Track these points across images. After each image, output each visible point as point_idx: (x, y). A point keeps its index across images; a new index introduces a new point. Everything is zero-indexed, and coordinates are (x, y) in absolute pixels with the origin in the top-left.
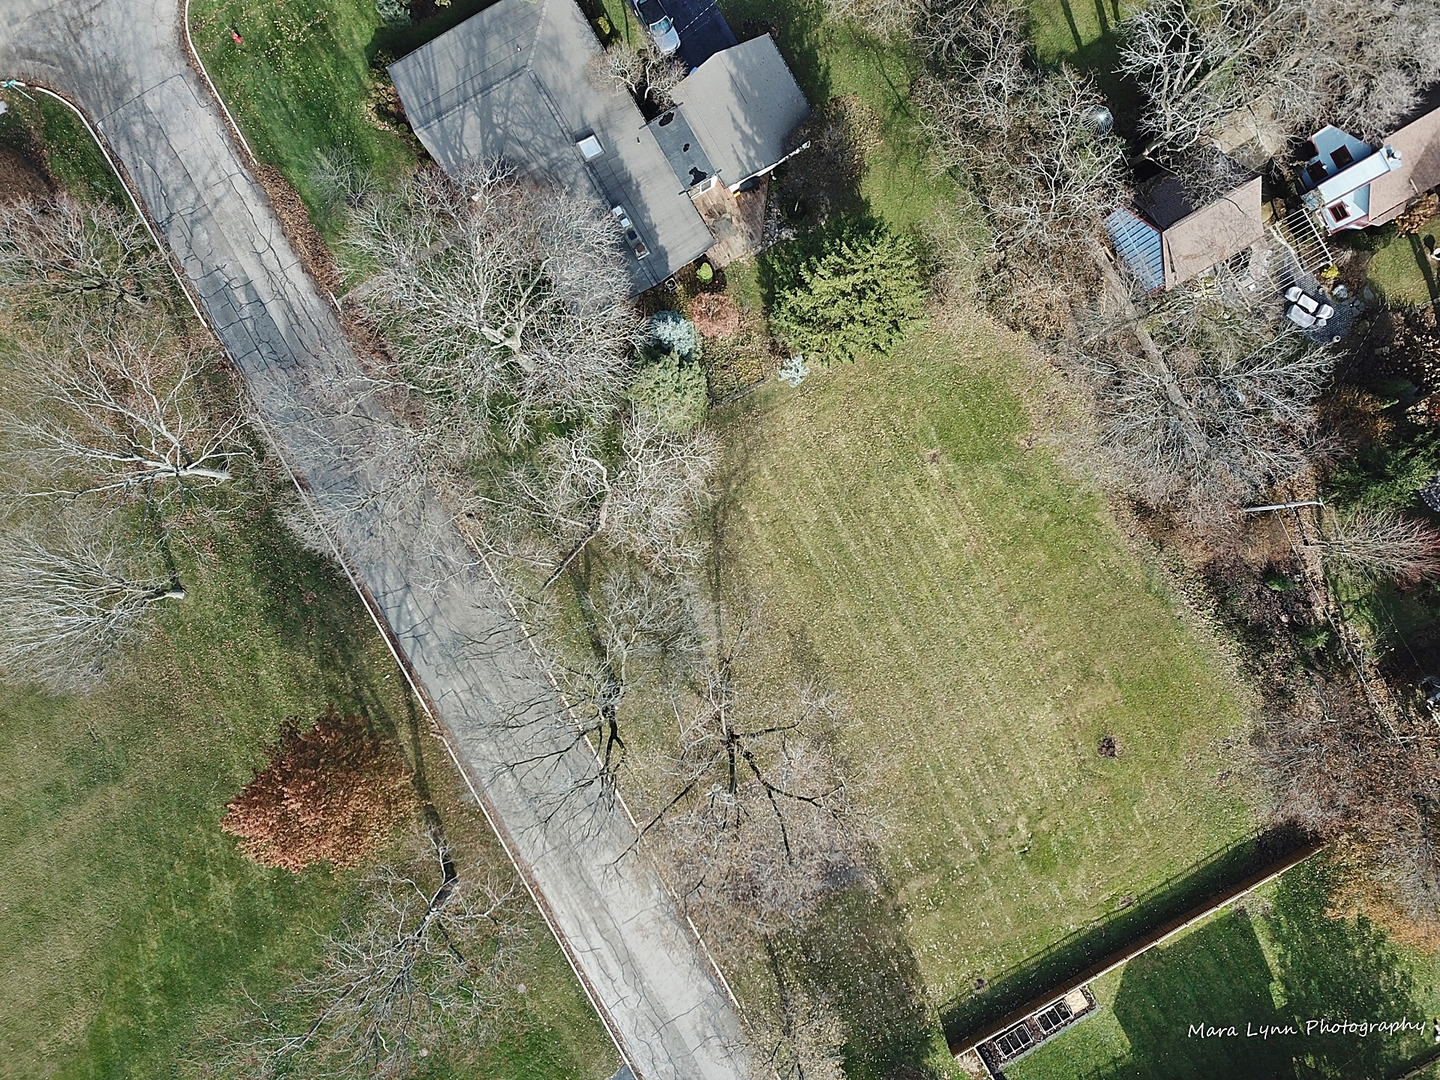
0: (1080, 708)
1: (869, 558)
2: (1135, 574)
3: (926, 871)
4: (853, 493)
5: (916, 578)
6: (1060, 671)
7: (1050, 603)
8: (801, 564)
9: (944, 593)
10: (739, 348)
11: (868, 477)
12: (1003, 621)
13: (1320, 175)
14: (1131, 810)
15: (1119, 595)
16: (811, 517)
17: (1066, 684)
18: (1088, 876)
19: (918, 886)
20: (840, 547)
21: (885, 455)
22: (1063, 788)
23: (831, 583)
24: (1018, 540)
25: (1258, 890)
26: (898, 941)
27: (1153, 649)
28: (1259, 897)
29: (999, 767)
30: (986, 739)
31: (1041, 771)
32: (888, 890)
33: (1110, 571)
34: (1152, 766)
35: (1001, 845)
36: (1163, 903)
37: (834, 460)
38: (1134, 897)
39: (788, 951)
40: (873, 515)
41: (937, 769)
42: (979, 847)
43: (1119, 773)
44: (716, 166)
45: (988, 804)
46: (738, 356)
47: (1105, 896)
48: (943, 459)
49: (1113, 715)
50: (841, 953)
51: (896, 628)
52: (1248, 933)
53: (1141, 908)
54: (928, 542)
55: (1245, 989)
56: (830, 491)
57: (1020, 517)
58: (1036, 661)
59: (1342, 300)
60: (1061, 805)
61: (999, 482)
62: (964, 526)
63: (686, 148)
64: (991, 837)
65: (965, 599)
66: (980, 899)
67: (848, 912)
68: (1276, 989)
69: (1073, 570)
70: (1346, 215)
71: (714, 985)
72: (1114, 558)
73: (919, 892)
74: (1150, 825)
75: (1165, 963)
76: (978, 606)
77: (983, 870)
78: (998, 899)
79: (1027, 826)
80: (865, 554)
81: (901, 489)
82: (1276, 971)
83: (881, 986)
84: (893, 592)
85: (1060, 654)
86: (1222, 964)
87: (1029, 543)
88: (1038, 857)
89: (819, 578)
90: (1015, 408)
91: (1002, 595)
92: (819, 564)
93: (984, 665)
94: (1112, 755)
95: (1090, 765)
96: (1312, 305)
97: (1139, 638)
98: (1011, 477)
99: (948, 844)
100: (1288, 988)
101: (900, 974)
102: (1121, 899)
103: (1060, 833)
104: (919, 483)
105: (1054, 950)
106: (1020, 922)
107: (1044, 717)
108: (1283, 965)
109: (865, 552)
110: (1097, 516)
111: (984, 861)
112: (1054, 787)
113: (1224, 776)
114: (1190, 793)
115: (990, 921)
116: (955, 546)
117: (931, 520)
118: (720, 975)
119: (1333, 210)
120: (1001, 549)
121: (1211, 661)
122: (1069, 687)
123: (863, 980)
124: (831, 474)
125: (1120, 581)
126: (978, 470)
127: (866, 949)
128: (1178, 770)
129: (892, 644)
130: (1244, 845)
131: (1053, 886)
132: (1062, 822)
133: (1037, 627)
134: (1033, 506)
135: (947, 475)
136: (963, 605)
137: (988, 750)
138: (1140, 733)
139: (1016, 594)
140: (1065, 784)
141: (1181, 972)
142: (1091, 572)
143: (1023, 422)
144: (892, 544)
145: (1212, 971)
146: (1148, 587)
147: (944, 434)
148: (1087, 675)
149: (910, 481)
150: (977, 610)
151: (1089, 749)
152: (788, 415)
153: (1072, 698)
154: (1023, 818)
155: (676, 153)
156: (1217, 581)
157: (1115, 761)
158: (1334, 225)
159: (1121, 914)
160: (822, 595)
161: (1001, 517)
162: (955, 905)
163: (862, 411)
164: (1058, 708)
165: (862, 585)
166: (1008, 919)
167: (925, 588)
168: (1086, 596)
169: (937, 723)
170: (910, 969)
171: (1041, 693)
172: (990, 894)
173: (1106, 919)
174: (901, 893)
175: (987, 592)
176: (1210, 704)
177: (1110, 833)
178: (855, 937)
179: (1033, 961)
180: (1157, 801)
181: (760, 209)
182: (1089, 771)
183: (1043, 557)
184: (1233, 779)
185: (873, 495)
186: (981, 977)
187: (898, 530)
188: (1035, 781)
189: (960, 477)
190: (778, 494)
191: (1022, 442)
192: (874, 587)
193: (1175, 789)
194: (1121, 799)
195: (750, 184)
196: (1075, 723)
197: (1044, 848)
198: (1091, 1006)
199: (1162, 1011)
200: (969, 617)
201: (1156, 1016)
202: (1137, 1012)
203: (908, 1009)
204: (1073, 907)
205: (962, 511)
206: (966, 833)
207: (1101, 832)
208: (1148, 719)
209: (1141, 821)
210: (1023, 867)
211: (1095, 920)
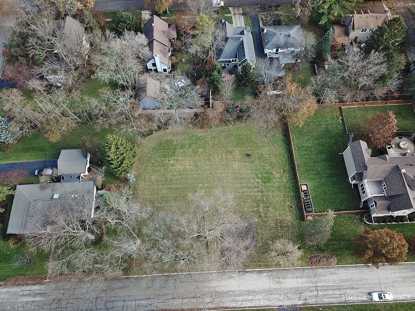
0: (237, 157)
1: (182, 184)
2: (215, 134)
3: (259, 206)
4: (166, 180)
5: (192, 176)
6: (227, 157)
7: (212, 152)
8: (175, 199)
9: (198, 172)
11: (165, 175)
12: (211, 163)
13: (156, 70)
14: (264, 157)
15: (217, 139)
16: (166, 192)
17: (230, 157)
18: (276, 172)
19: (262, 209)
20: (176, 188)
21: (162, 170)
22: (253, 168)
23: (183, 194)
24: (195, 153)
25: (293, 140)
26: (273, 221)
27: (232, 138)
28: (295, 141)
29: (242, 179)
31: (247, 170)
32: (260, 217)
33: (211, 139)
34: (257, 149)
35: (260, 187)
36: (289, 160)
37: (157, 181)
38: (284, 165)
40: (173, 178)
41: (236, 192)
42: (258, 191)
43: (255, 156)
44: (78, 172)
45: (249, 185)
47: (282, 171)
48: (170, 159)
49: (242, 151)
50: (271, 236)
51: (201, 185)
53: (288, 165)
54: (186, 170)
55: (315, 152)
56: (163, 185)
57: (191, 150)
58: (222, 160)
59: (182, 77)
60: (257, 170)
61: (181, 151)
62: (186, 162)
63: (71, 177)
64: (257, 188)
65: (202, 169)
66: (271, 197)
67: (261, 229)
69: (207, 146)
70: (166, 69)
71: (265, 272)
72: (209, 137)
73: (263, 210)
74: (270, 155)
75: (303, 165)
76: (205, 166)
77: (264, 193)
78: (272, 193)
79: (258, 179)
80: (181, 184)
81: (171, 170)
83: (283, 230)
84: (192, 182)
85: (223, 155)
86: (307, 154)
87: (197, 151)
88: (267, 180)
89: (180, 196)
90: (168, 141)
91: (205, 161)
92: (177, 195)
93: (218, 171)
94: (250, 155)
95: (251, 160)
96: (180, 82)
97: (228, 139)
98: (181, 148)
99: (255, 198)
101: (280, 224)
102: (284, 168)
103: (263, 173)
104: (172, 166)
106: (280, 191)
107: (236, 165)
109: (180, 184)
110: (199, 136)
111: (262, 192)
112: (252, 170)
113: (266, 136)
114: (266, 144)
115: (277, 197)
116: (189, 165)
117: (182, 167)
118: (264, 269)
120: (195, 156)
121: (240, 128)
122: (232, 157)
123: (279, 234)
124: (160, 183)
125: (215, 138)
126: (176, 153)
127: (272, 229)
128: (260, 144)
129: (204, 188)
130: (283, 139)
131: (274, 180)
132: (261, 172)
133: (215, 157)
134: (190, 146)
135: (174, 160)
137: (237, 179)
138: (248, 148)
139: (206, 158)
140: (252, 167)
141: (306, 163)
142: (209, 142)
143: (172, 141)
144: (182, 178)
145: (308, 157)
146: (219, 133)
147: (165, 156)
148: (231, 152)
149: (171, 167)
150: (206, 167)
151: (247, 159)
152: (141, 186)
153: (234, 157)
154: (256, 179)
155: (71, 180)
157: (252, 155)
158: (167, 73)
159: (287, 169)
161: (188, 153)
162: (270, 203)
163: (150, 170)
164: (235, 161)
165: (188, 188)
166: (278, 193)
167: (195, 175)
168: (214, 145)
169: (226, 187)
170: (281, 221)
171: (230, 163)
173: (287, 173)
174: (262, 214)
175: (203, 164)
176: (249, 132)
177: (268, 163)
178: (268, 230)
179: (291, 192)
180: (265, 151)
181: (95, 171)
182: (252, 161)
183: (202, 149)
184: (267, 135)
185: (169, 176)
186: (290, 206)
187: (180, 175)
188: (249, 173)
189: (176, 157)
190: (157, 196)
191: (176, 143)
192: (189, 186)
193: (264, 146)
194: (261, 158)
195: (89, 169)
196: (240, 159)
197: (265, 178)
198: (306, 185)
199: (313, 171)
200: (206, 170)
201: (314, 172)
202: (312, 176)
203: (291, 226)
204: (281, 178)
205: (183, 160)
206: (254, 193)
207: (267, 165)
208: (246, 145)
209: (268, 156)
210: (267, 184)
211: (287, 175)
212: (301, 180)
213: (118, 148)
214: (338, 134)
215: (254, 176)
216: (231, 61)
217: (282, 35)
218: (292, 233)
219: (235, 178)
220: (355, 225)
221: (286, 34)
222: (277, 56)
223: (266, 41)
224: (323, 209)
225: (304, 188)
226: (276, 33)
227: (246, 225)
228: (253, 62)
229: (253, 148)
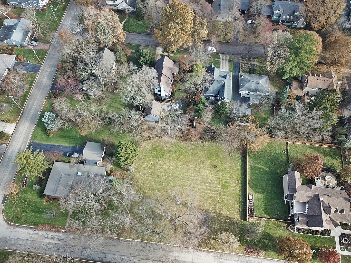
0: (207, 166)
2: (194, 147)
3: (216, 205)
4: (154, 175)
5: (173, 175)
6: (200, 165)
7: (189, 160)
8: (158, 189)
9: (178, 172)
10: (122, 176)
11: (154, 171)
12: (187, 168)
13: (160, 95)
14: (226, 170)
15: (195, 151)
16: (153, 183)
17: (202, 165)
18: (232, 182)
19: (218, 207)
20: (161, 182)
21: (153, 167)
22: (217, 176)
23: (165, 187)
25: (248, 161)
26: (224, 217)
27: (205, 151)
28: (250, 162)
29: (208, 183)
30: (202, 182)
31: (212, 178)
32: (215, 213)
33: (191, 150)
34: (222, 163)
35: (219, 191)
36: (243, 175)
37: (148, 174)
38: (239, 178)
39: (215, 236)
40: (160, 174)
41: (202, 192)
42: (218, 194)
43: (220, 168)
44: (97, 160)
45: (212, 188)
46: (123, 177)
47: (237, 182)
48: (159, 160)
49: (211, 163)
50: (221, 228)
51: (178, 183)
52: (255, 167)
53: (242, 178)
54: (169, 170)
55: (263, 172)
56: (152, 178)
57: (175, 156)
58: (196, 167)
59: (178, 102)
60: (219, 178)
61: (168, 155)
62: (171, 163)
63: (91, 162)
64: (217, 191)
66: (226, 200)
67: (215, 221)
68: (265, 168)
69: (187, 154)
70: (167, 95)
71: (213, 253)
72: (189, 148)
75: (252, 181)
77: (221, 196)
80: (164, 179)
81: (159, 168)
82: (263, 167)
83: (230, 225)
84: (172, 179)
85: (197, 163)
86: (257, 173)
87: (179, 157)
88: (225, 187)
89: (162, 188)
90: (160, 146)
91: (184, 165)
92: (161, 187)
93: (192, 174)
94: (216, 167)
95: (216, 171)
96: (176, 105)
97: (203, 152)
98: (169, 153)
99: (214, 198)
100: (266, 167)
101: (230, 221)
102: (239, 180)
103: (223, 182)
104: (160, 165)
105: (241, 195)
106: (233, 197)
107: (205, 172)
108: (262, 165)
110: (182, 146)
111: (220, 195)
112: (216, 178)
113: (230, 155)
114: (229, 160)
115: (230, 201)
116: (172, 167)
117: (167, 167)
118: (212, 251)
119: (166, 96)
120: (177, 161)
121: (212, 146)
122: (203, 166)
123: (227, 227)
124: (150, 176)
125: (193, 149)
126: (164, 156)
127: (222, 223)
128: (225, 160)
129: (180, 185)
130: (241, 159)
131: (230, 188)
132: (222, 180)
133: (191, 164)
134: (175, 152)
135: (162, 161)
136: (181, 171)
138: (216, 161)
139: (185, 163)
140: (216, 176)
141: (255, 179)
142: (189, 152)
143: (163, 147)
144: (166, 175)
145: (257, 175)
146: (196, 146)
147: (156, 157)
148: (203, 162)
149: (159, 166)
150: (183, 170)
151: (213, 169)
152: (137, 176)
153: (205, 166)
154: (218, 185)
155: (91, 164)
156: (201, 138)
157: (218, 167)
158: (168, 97)
159: (241, 181)
160: (165, 190)
161: (173, 158)
162: (224, 204)
163: (144, 166)
164: (205, 169)
165: (169, 183)
166: (231, 198)
167: (175, 175)
168: (192, 155)
169: (195, 187)
170: (230, 219)
171: (201, 170)
172: (226, 197)
173: (240, 184)
174: (217, 211)
175: (182, 167)
176: (218, 150)
177: (228, 175)
178: (219, 223)
179: (240, 199)
180: (227, 165)
181: (107, 159)
183: (183, 156)
184: (231, 154)
185: (157, 172)
186: (238, 208)
187: (164, 172)
188: (213, 180)
189: (164, 159)
190: (146, 185)
191: (165, 148)
192: (170, 181)
193: (227, 162)
194: (224, 170)
195: (103, 158)
196: (208, 168)
197: (224, 185)
198: (253, 196)
199: (259, 186)
200: (183, 172)
201: (260, 187)
202: (257, 190)
203: (236, 223)
204: (236, 188)
205: (168, 162)
206: (214, 195)
207: (227, 176)
208: (215, 159)
209: (229, 170)
210: (225, 190)
211: (240, 186)
212: (250, 191)
213: (127, 150)
214: (282, 161)
215: (217, 182)
216: (214, 96)
217: (254, 82)
218: (236, 228)
219: (203, 182)
220: (282, 231)
221: (257, 82)
222: (248, 96)
223: (242, 85)
224: (261, 215)
225: (250, 197)
226: (250, 80)
227: (205, 216)
228: (229, 100)
229: (219, 162)
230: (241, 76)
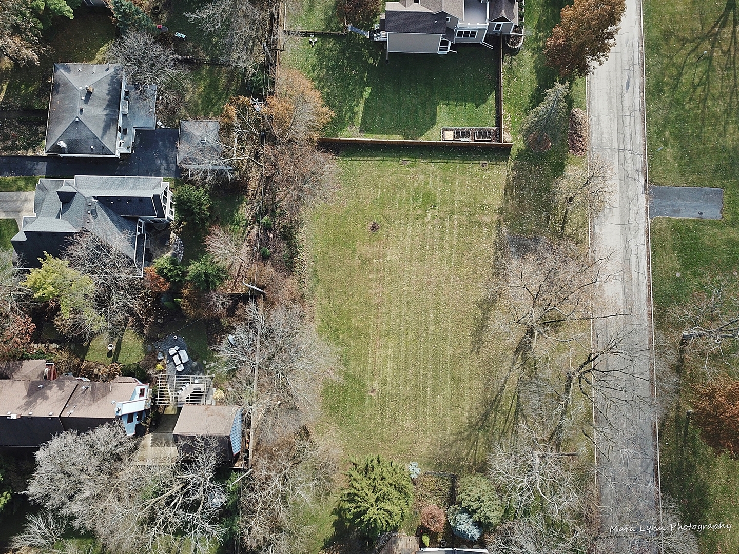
0: (376, 250)
1: (426, 365)
2: (320, 289)
3: (479, 222)
4: (416, 398)
5: (411, 344)
6: (375, 270)
7: (362, 299)
8: (456, 381)
9: (403, 330)
10: (429, 494)
11: (405, 400)
12: (386, 304)
13: (140, 414)
14: (381, 197)
15: (333, 286)
16: (440, 398)
17: (375, 263)
18: (414, 181)
19: (486, 218)
20: (435, 377)
21: (392, 406)
22: (402, 222)
23: (448, 364)
24: (360, 334)
25: (350, 136)
26: (507, 201)
27: (332, 255)
28: (351, 133)
29: (423, 246)
30: (422, 261)
31: (407, 234)
32: (499, 223)
33: (329, 298)
34: (362, 209)
35: (442, 214)
36: (390, 153)
37: (416, 417)
38: (401, 162)
39: (556, 224)
40: (413, 382)
41: (449, 260)
42: (451, 219)
43: (376, 214)
45: (437, 234)
46: (431, 491)
47: (411, 169)
48: (369, 388)
49: (364, 239)
50: (534, 210)
51: (432, 328)
52: (364, 122)
53: (400, 157)
54: (396, 356)
55: (379, 102)
56: (425, 405)
57: (352, 343)
58: (381, 280)
59: (162, 352)
60: (408, 216)
61: (352, 363)
62: (378, 353)
64: (444, 220)
65: (396, 322)
66: (463, 198)
67: (521, 224)
68: (366, 95)
69: (344, 307)
70: (140, 391)
71: (594, 228)
72: (324, 302)
73: (487, 215)
74: (376, 186)
75: (404, 130)
76: (392, 316)
77: (455, 209)
78: (456, 194)
79: (426, 216)
80: (426, 367)
81: (394, 386)
82: (362, 102)
83: (525, 187)
84: (424, 344)
85: (371, 276)
86: (382, 116)
87: (355, 329)
88: (429, 201)
89: (452, 370)
90: (326, 391)
91: (379, 315)
92: (449, 375)
93: (404, 291)
94: (375, 224)
95: (386, 225)
96: (176, 358)
97: (334, 263)
98: (346, 362)
99: (463, 228)
100: (362, 92)
101: (514, 187)
102: (406, 165)
103: (415, 205)
104: (385, 384)
105: (446, 161)
106: (453, 180)
107: (393, 255)
108: (358, 102)
109: (425, 368)
110: (320, 323)
111: (452, 212)
112: (406, 225)
114: (353, 190)
115: (465, 187)
116: (386, 347)
117: (390, 365)
118: (589, 230)
119: (143, 395)
120: (368, 334)
121: (311, 236)
122: (375, 261)
123: (531, 194)
124: (420, 412)
125: (328, 291)
126: (357, 374)
127: (522, 205)
128: (352, 201)
129: (437, 322)
130: (344, 156)
131: (430, 186)
132: (411, 209)
133: (373, 293)
134: (343, 344)
135: (371, 380)
136: (398, 321)
137: (424, 256)
138: (358, 225)
139: (373, 312)
140: (401, 223)
141: (400, 122)
142: (337, 302)
143: (326, 383)
144: (412, 365)
145: (387, 116)
146: (318, 281)
147: (363, 399)
148: (365, 262)
149: (389, 388)
151: (383, 232)
152: (424, 450)
153: (377, 256)
154: (426, 220)
156: (289, 266)
157: (375, 221)
158: (145, 387)
159: (410, 159)
160: (455, 361)
161: (360, 348)
162: (476, 202)
163: (391, 432)
164: (385, 255)
165: (435, 354)
166: (457, 184)
167: (410, 337)
168: (345, 294)
169: (438, 279)
170: (509, 187)
171: (388, 265)
172: (458, 197)
173: (417, 160)
174: (495, 219)
175: (385, 319)
176: (323, 220)
177: (395, 193)
178: (524, 213)
179: (457, 161)
180: (368, 195)
182: (388, 223)
183: (353, 320)
185: (408, 391)
186: (482, 167)
187: (406, 369)
188: (413, 231)
189: (367, 376)
190: (449, 418)
192: (430, 351)
193: (358, 195)
194: (382, 204)
196: (382, 245)
197: (425, 202)
198: (444, 130)
199: (416, 112)
200: (399, 314)
201: (420, 112)
202: (427, 118)
203: (519, 172)
204: (428, 173)
205: (375, 361)
206: (453, 228)
207: (398, 195)
208: (351, 229)
209: (379, 190)
210: (438, 200)
211: (422, 163)
212: (432, 136)
214: (342, 51)
215: (420, 222)
216: (139, 233)
217: (85, 107)
218: (530, 172)
219: (421, 259)
220: (522, 66)
221: (83, 98)
222: (132, 133)
223: (92, 147)
224: (490, 111)
225: (449, 136)
226: (77, 119)
227: (513, 249)
228: (159, 183)
229: (360, 216)
230: (57, 148)
